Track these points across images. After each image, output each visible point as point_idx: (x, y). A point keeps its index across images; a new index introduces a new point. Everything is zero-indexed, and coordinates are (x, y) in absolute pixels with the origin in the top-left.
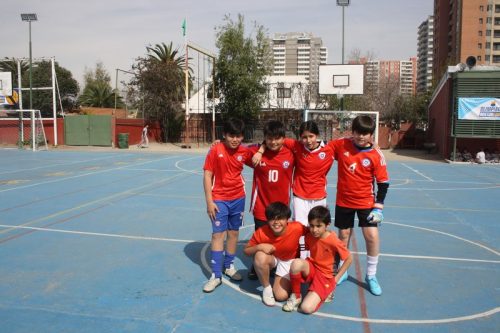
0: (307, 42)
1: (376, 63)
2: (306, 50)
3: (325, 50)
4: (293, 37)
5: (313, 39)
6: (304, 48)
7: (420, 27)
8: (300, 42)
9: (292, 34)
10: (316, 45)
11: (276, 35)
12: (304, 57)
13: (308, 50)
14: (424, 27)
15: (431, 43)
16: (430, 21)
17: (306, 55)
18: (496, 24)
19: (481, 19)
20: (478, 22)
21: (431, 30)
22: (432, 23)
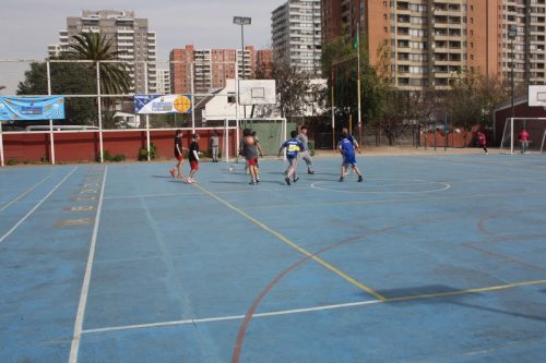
0: (130, 24)
1: (208, 52)
2: (128, 35)
3: (153, 35)
4: (109, 17)
5: (137, 20)
6: (125, 31)
7: (274, 13)
8: (120, 23)
9: (106, 13)
10: (140, 28)
11: (84, 13)
12: (126, 44)
13: (131, 35)
14: (280, 12)
15: (293, 31)
16: (291, 6)
17: (128, 41)
18: (398, 21)
19: (385, 15)
20: (383, 17)
21: (293, 16)
22: (293, 9)
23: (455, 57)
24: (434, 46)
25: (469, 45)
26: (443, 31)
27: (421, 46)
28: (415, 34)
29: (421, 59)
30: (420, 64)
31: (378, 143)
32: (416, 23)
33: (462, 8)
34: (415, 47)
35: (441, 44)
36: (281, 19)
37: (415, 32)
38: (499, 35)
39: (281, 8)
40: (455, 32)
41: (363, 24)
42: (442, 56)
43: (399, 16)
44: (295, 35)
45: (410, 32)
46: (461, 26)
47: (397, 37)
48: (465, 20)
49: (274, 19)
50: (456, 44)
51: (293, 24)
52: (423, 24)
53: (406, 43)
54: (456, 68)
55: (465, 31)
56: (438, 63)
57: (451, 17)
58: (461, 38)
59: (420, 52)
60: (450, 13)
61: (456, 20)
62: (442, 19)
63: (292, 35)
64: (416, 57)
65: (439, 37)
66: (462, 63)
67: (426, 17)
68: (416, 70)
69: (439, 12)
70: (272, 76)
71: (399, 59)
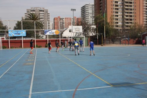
0: (43, 11)
1: (64, 18)
2: (43, 14)
3: (49, 14)
4: (38, 9)
5: (45, 10)
6: (42, 13)
7: (81, 8)
8: (40, 11)
9: (37, 8)
10: (46, 12)
11: (31, 8)
13: (44, 14)
14: (83, 8)
15: (87, 13)
16: (86, 6)
17: (43, 15)
18: (115, 10)
19: (112, 8)
20: (111, 9)
21: (87, 9)
22: (87, 7)
23: (131, 20)
24: (125, 17)
25: (135, 16)
26: (128, 13)
27: (122, 17)
28: (120, 14)
29: (122, 20)
30: (121, 22)
31: (110, 43)
32: (120, 10)
33: (133, 6)
34: (120, 17)
35: (127, 16)
36: (84, 9)
37: (120, 13)
38: (143, 14)
39: (84, 7)
40: (131, 13)
41: (106, 11)
42: (127, 19)
43: (116, 9)
44: (87, 14)
45: (119, 13)
46: (132, 11)
47: (115, 14)
48: (134, 10)
49: (82, 10)
50: (131, 16)
51: (87, 11)
52: (122, 11)
53: (117, 16)
54: (131, 23)
55: (134, 12)
56: (126, 21)
57: (130, 9)
58: (132, 15)
59: (121, 18)
60: (129, 8)
61: (131, 9)
62: (127, 9)
63: (86, 14)
64: (120, 20)
65: (126, 14)
66: (133, 21)
67: (123, 9)
68: (120, 23)
69: (126, 8)
70: (81, 25)
71: (116, 20)
